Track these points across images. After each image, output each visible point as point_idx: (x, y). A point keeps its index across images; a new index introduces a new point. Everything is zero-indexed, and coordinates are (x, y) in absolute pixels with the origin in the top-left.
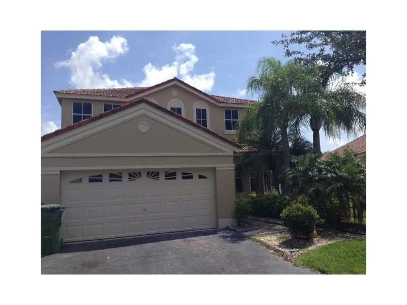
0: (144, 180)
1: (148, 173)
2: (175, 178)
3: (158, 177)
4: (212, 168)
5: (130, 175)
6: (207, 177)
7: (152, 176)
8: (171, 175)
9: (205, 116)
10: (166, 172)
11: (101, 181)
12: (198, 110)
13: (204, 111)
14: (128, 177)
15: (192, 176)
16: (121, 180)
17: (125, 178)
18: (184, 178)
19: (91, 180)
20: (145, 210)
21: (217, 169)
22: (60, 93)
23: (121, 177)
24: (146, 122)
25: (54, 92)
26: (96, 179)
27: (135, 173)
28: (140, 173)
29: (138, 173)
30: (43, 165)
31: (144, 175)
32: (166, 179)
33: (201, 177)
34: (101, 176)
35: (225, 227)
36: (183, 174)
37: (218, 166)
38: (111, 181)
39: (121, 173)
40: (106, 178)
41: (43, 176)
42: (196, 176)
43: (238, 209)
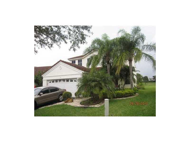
0: (62, 82)
2: (68, 81)
3: (65, 81)
6: (77, 81)
18: (71, 81)
23: (57, 81)
25: (68, 59)
26: (53, 82)
27: (60, 80)
31: (62, 81)
36: (71, 80)
40: (55, 81)
42: (74, 81)
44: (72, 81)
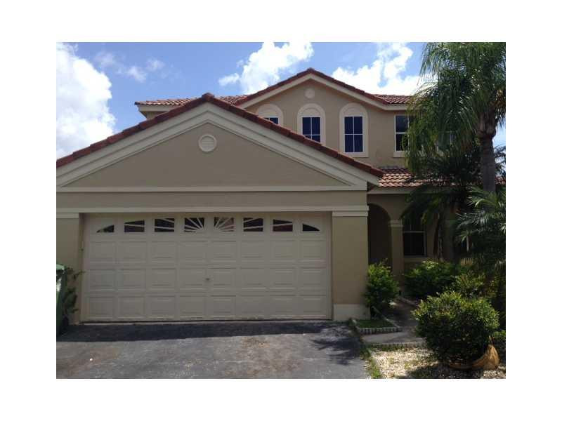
0: (210, 232)
1: (216, 219)
2: (261, 230)
3: (232, 227)
4: (327, 212)
5: (187, 222)
6: (318, 228)
7: (222, 224)
8: (254, 224)
9: (359, 129)
10: (245, 219)
11: (142, 230)
12: (348, 120)
13: (359, 120)
14: (184, 225)
15: (291, 226)
16: (173, 231)
17: (179, 225)
18: (275, 229)
19: (128, 229)
20: (208, 279)
21: (334, 214)
22: (143, 104)
23: (172, 225)
24: (210, 136)
26: (135, 227)
27: (195, 220)
28: (202, 220)
29: (200, 219)
30: (60, 204)
31: (210, 223)
32: (245, 230)
33: (306, 228)
34: (142, 223)
35: (345, 319)
36: (275, 222)
37: (338, 209)
38: (156, 230)
39: (173, 220)
40: (150, 226)
41: (59, 221)
42: (298, 227)
43: (369, 288)
44: (289, 229)
